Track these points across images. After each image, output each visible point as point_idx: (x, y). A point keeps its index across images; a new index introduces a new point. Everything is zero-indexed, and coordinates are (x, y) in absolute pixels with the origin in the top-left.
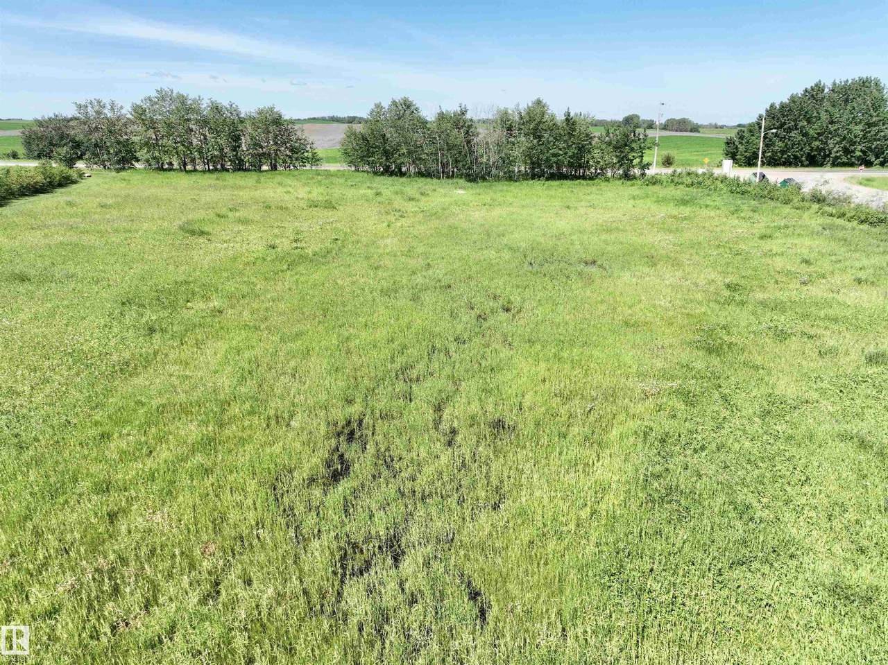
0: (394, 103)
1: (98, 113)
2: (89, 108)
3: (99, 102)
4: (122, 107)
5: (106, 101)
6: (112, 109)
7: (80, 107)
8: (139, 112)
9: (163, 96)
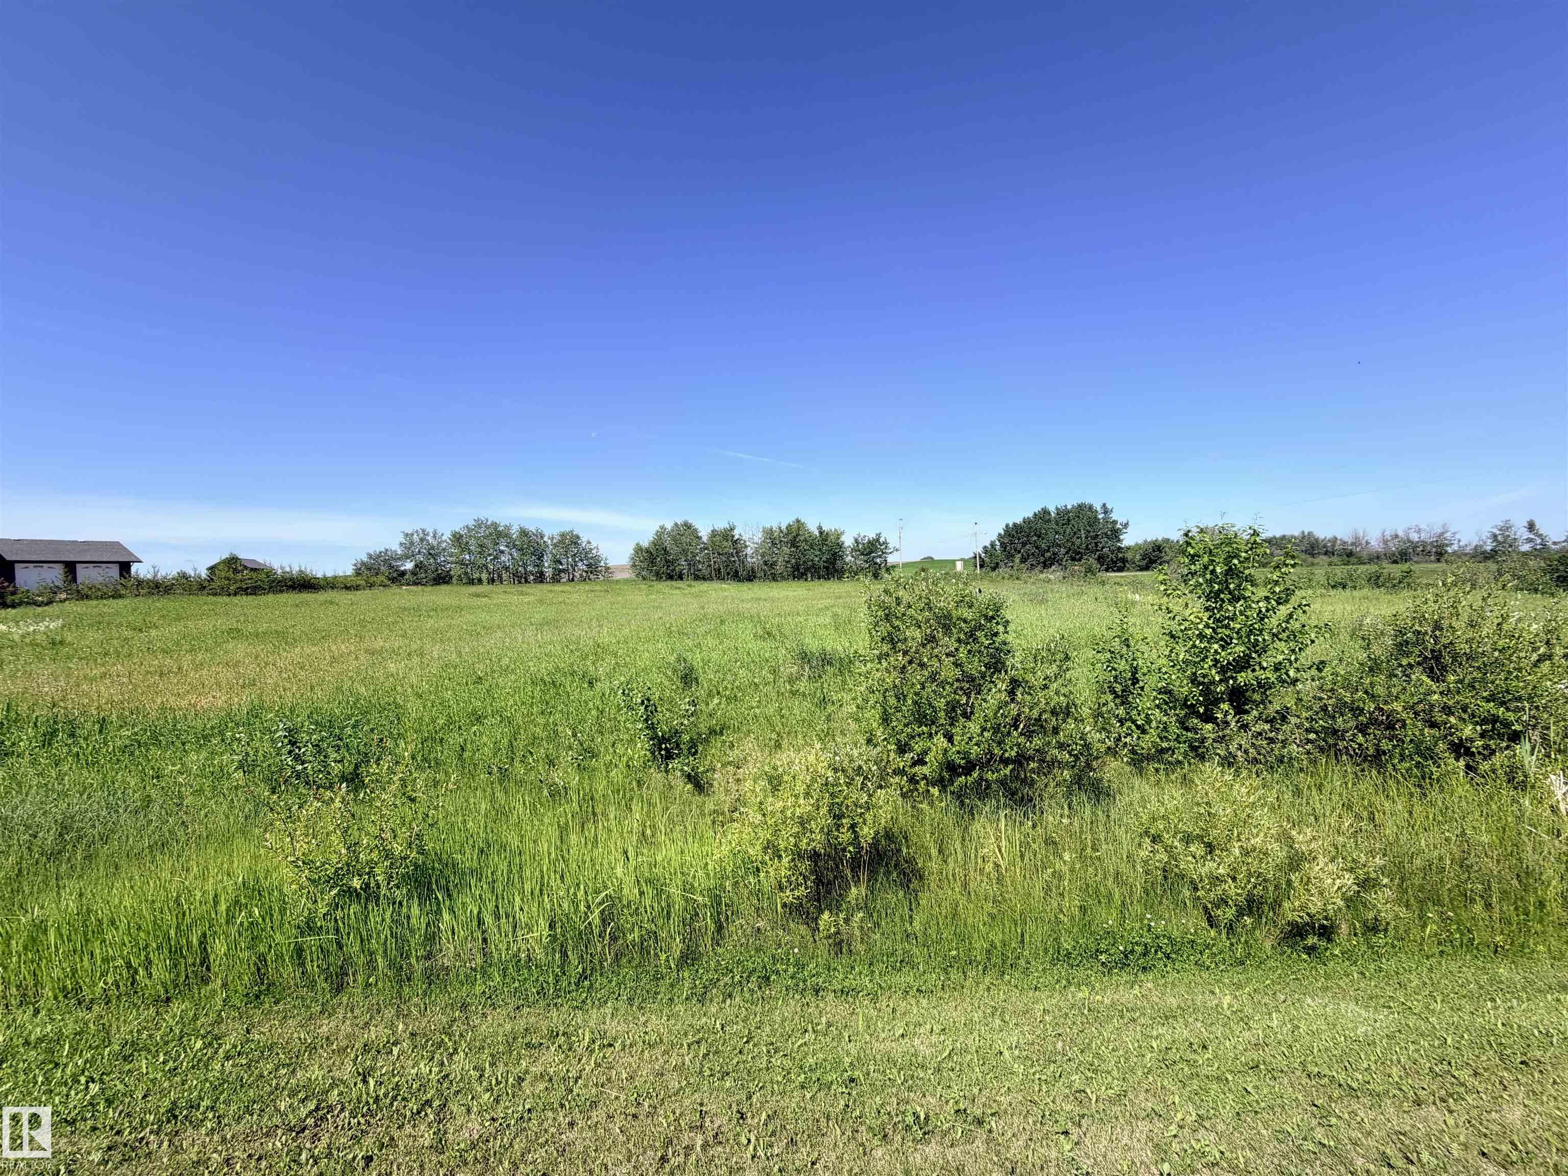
0: (676, 524)
1: (422, 540)
2: (415, 536)
3: (423, 531)
4: (442, 535)
5: (430, 530)
6: (434, 537)
7: (407, 535)
8: (457, 538)
9: (479, 524)
